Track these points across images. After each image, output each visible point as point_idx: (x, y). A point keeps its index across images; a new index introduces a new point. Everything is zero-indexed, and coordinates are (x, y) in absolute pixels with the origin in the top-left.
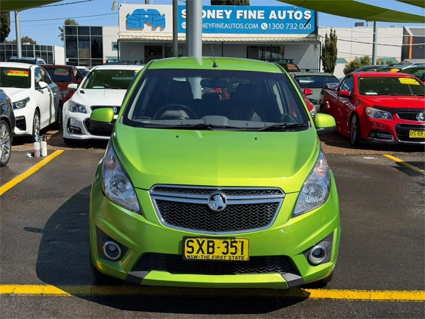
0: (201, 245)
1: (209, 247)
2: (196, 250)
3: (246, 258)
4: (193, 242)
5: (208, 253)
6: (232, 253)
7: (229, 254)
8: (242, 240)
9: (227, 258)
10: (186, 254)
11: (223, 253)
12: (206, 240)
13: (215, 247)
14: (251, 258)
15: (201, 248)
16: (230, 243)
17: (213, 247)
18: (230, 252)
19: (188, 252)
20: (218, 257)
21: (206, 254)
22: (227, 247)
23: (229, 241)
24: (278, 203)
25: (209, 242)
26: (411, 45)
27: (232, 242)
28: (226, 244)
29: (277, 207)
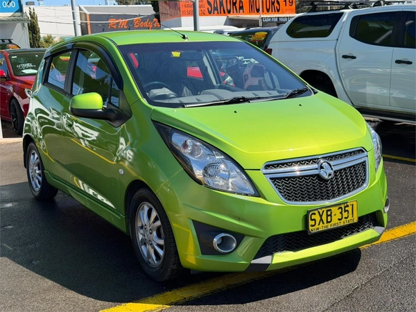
0: (321, 216)
1: (327, 216)
2: (317, 223)
3: (356, 220)
4: (314, 214)
5: (328, 222)
6: (346, 218)
7: (344, 219)
8: (352, 203)
9: (342, 224)
10: (310, 228)
11: (339, 220)
12: (325, 210)
13: (333, 215)
14: (359, 218)
15: (321, 220)
16: (343, 207)
17: (331, 215)
18: (344, 217)
19: (312, 226)
20: (335, 225)
21: (326, 224)
22: (341, 213)
23: (343, 206)
24: (365, 162)
25: (327, 211)
26: (88, 22)
27: (345, 207)
28: (340, 210)
29: (365, 165)
